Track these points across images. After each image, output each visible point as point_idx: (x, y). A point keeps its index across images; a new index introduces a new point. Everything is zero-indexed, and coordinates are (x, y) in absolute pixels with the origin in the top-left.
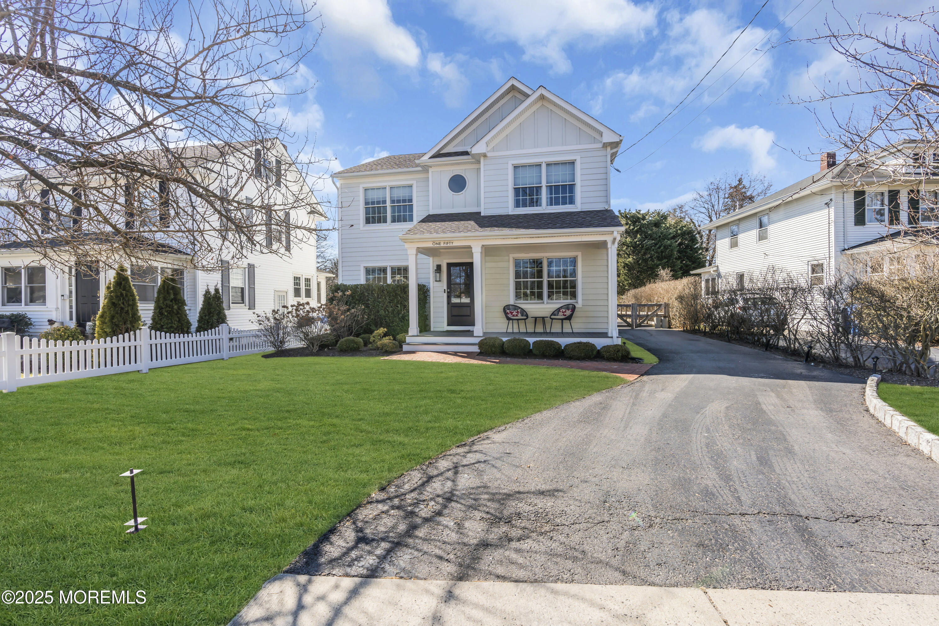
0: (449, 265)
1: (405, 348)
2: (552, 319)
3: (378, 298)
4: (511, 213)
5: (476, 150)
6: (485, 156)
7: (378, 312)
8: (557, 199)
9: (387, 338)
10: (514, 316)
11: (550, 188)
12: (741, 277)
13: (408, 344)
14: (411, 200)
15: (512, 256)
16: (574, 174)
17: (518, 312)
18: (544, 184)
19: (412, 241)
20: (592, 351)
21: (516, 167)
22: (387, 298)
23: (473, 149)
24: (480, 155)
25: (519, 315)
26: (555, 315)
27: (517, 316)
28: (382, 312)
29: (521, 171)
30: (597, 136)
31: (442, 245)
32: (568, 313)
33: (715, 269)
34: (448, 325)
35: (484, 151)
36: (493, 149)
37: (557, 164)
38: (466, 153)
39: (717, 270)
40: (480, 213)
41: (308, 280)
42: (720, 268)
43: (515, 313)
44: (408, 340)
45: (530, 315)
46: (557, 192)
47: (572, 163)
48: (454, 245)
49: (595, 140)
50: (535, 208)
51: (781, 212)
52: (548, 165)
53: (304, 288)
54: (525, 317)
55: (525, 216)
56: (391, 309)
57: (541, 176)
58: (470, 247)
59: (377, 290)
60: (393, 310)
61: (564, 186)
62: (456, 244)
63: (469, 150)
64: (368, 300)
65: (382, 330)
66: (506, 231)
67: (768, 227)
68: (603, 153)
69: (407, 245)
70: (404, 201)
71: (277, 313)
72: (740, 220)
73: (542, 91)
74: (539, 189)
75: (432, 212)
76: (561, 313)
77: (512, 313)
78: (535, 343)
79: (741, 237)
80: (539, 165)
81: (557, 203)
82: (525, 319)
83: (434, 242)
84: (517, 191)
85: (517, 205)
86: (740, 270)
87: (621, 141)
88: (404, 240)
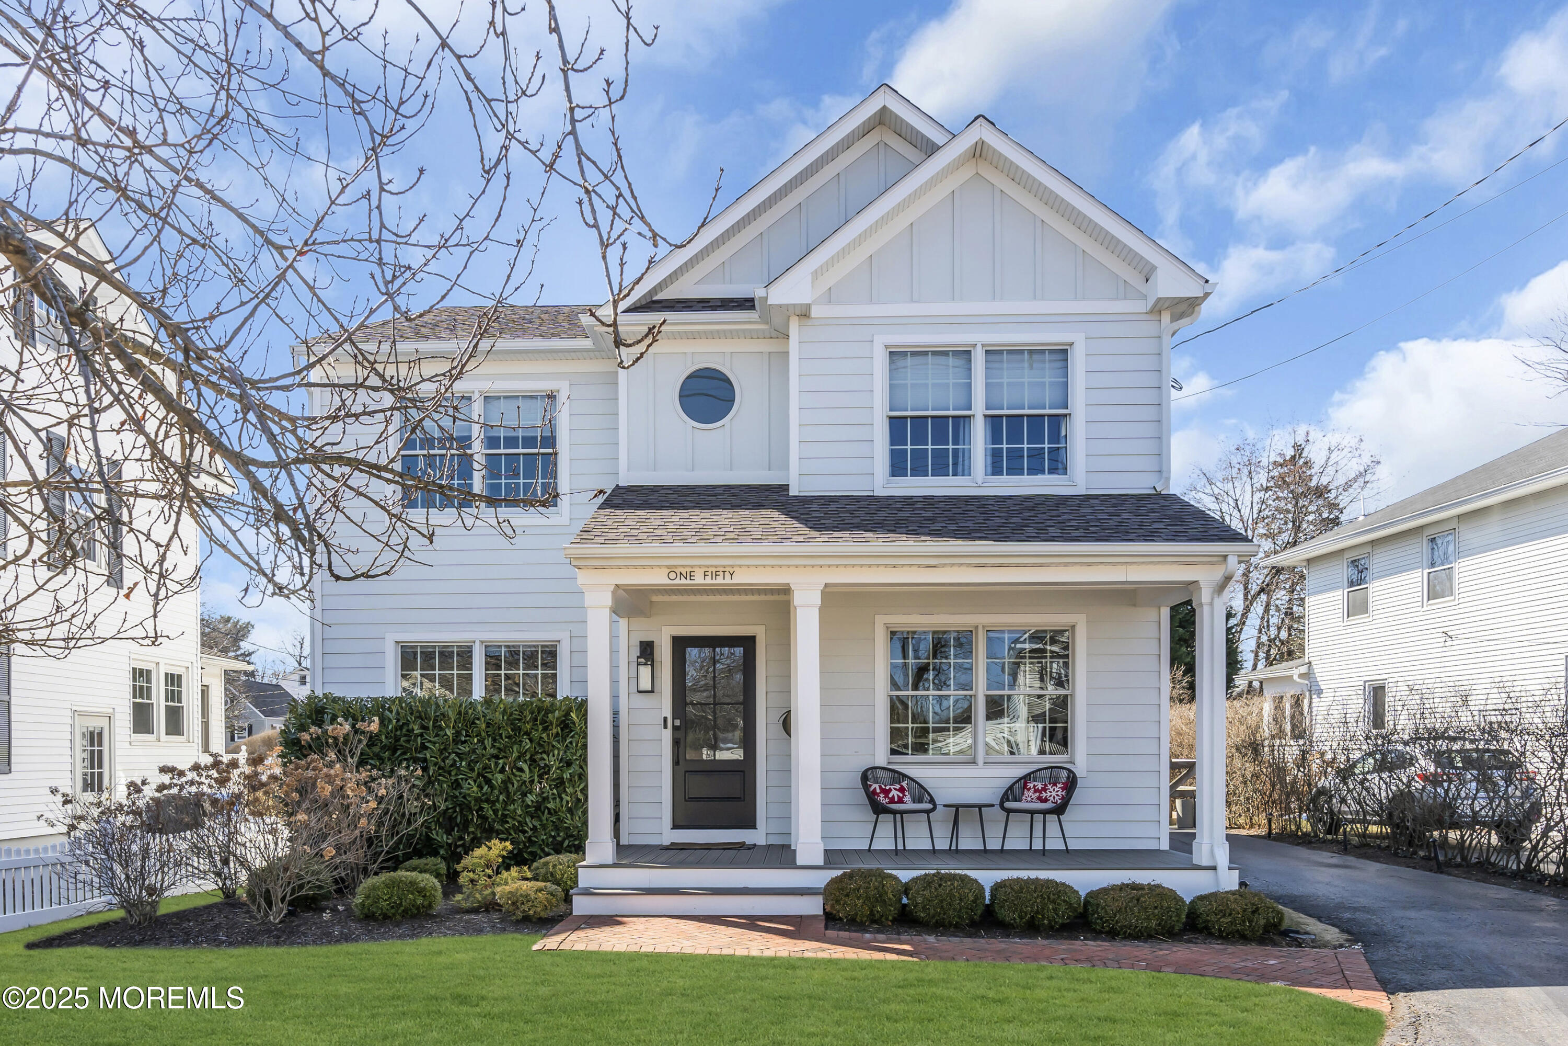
0: (680, 644)
1: (581, 905)
2: (1009, 811)
3: (456, 741)
4: (880, 492)
5: (781, 294)
6: (804, 313)
7: (456, 785)
8: (1014, 455)
9: (514, 871)
10: (892, 801)
11: (994, 421)
12: (1377, 693)
13: (587, 892)
14: (550, 441)
15: (882, 622)
16: (1065, 385)
17: (902, 790)
18: (979, 409)
19: (602, 565)
20: (1178, 912)
21: (895, 355)
22: (488, 742)
23: (773, 289)
24: (788, 311)
25: (907, 798)
26: (1016, 800)
27: (901, 801)
28: (471, 788)
29: (910, 368)
30: (1135, 280)
31: (699, 579)
32: (1055, 793)
33: (1303, 670)
34: (675, 826)
35: (806, 300)
36: (829, 297)
37: (1015, 352)
38: (747, 304)
39: (1308, 675)
40: (785, 488)
41: (174, 680)
42: (1317, 669)
43: (894, 793)
44: (586, 878)
45: (942, 797)
46: (1015, 436)
47: (1062, 354)
48: (737, 579)
49: (1125, 291)
50: (950, 480)
51: (1493, 527)
52: (991, 353)
53: (163, 703)
54: (930, 806)
55: (929, 501)
56: (499, 777)
57: (969, 385)
58: (786, 591)
59: (452, 715)
60: (507, 782)
61: (1036, 419)
62: (743, 578)
63: (759, 293)
64: (424, 747)
65: (497, 848)
66: (905, 544)
67: (1456, 566)
68: (1149, 328)
69: (583, 578)
70: (529, 441)
71: (139, 791)
72: (1373, 543)
73: (982, 132)
74: (962, 422)
75: (626, 479)
76: (1030, 794)
77: (886, 792)
78: (998, 887)
79: (1377, 589)
80: (966, 355)
81: (1015, 470)
82: (928, 812)
83: (671, 569)
84: (897, 425)
85: (897, 468)
86: (1375, 674)
87: (1207, 295)
88: (578, 562)
